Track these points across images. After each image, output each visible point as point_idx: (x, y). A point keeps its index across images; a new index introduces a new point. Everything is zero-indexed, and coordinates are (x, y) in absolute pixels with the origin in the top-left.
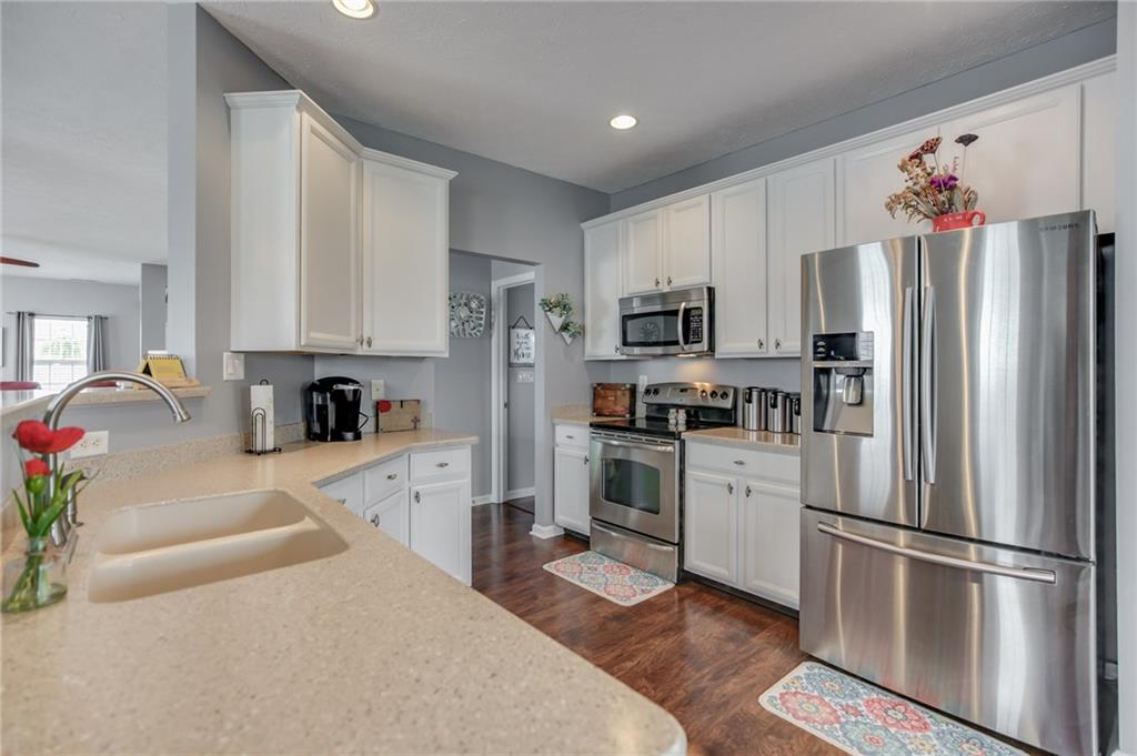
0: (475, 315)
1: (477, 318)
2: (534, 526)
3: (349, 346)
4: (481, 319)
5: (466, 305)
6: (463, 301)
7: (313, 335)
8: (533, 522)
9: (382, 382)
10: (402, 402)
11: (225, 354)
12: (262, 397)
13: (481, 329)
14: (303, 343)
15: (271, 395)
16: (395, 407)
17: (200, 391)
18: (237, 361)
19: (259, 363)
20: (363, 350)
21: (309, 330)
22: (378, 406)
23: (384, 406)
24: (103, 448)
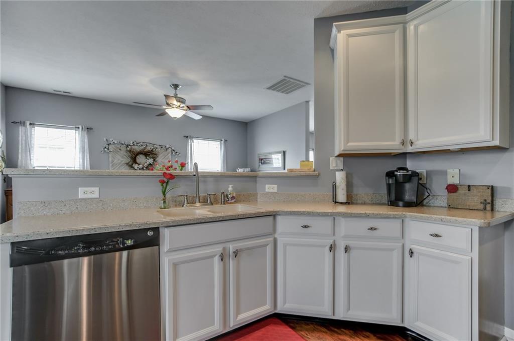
3: (396, 147)
9: (457, 171)
10: (469, 186)
11: (331, 158)
12: (340, 177)
14: (342, 148)
15: (345, 177)
18: (338, 161)
20: (410, 149)
21: (348, 142)
22: (447, 188)
23: (452, 189)
24: (276, 190)
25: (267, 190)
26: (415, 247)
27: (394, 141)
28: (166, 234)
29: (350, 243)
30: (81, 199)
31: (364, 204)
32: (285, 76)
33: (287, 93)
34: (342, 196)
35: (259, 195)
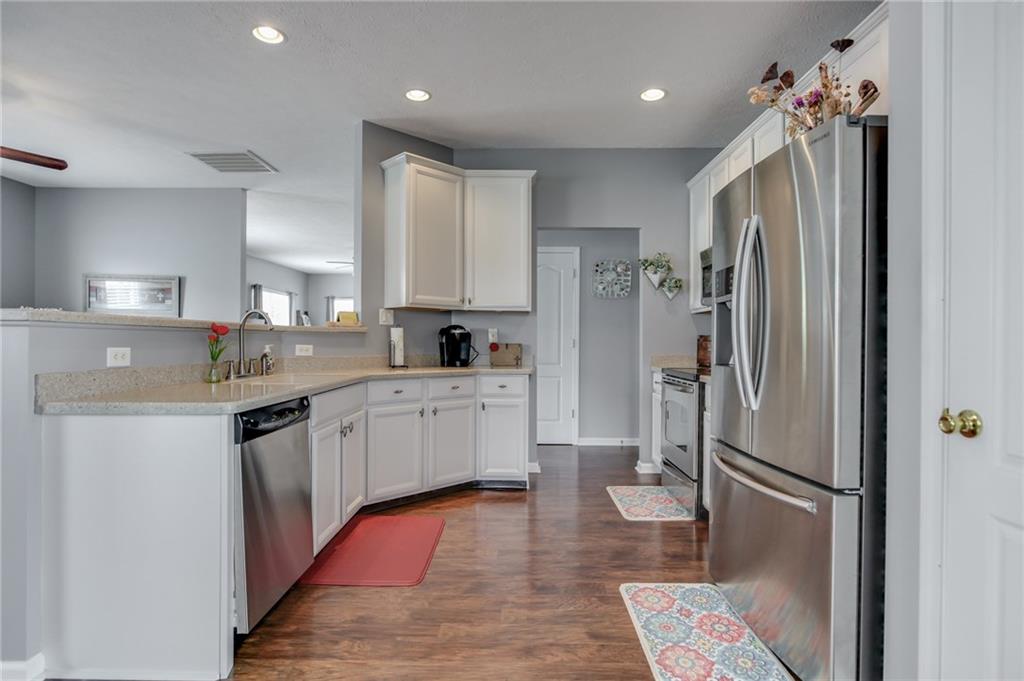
0: (623, 278)
1: (625, 281)
2: (639, 462)
3: (456, 304)
4: (628, 281)
5: (614, 269)
6: (612, 266)
7: (418, 297)
8: (638, 459)
9: (496, 330)
10: (507, 345)
11: (381, 311)
12: (397, 334)
13: (628, 290)
14: (411, 301)
15: (402, 334)
16: (502, 349)
17: (364, 329)
18: (389, 315)
19: (402, 315)
20: (467, 307)
21: (416, 294)
22: (491, 347)
23: (494, 347)
24: (310, 353)
25: (298, 353)
26: (486, 401)
27: (454, 296)
28: (314, 402)
29: (439, 404)
30: (110, 368)
31: (416, 367)
32: (249, 151)
33: (221, 171)
34: (399, 359)
35: (286, 361)
